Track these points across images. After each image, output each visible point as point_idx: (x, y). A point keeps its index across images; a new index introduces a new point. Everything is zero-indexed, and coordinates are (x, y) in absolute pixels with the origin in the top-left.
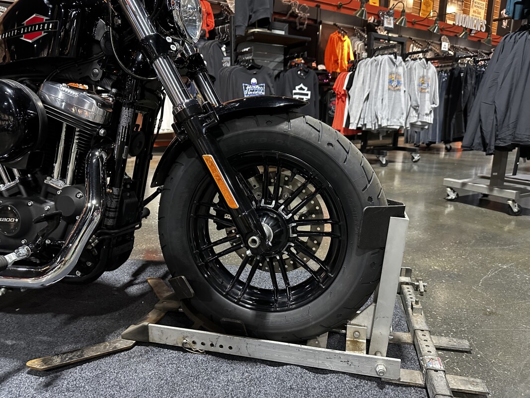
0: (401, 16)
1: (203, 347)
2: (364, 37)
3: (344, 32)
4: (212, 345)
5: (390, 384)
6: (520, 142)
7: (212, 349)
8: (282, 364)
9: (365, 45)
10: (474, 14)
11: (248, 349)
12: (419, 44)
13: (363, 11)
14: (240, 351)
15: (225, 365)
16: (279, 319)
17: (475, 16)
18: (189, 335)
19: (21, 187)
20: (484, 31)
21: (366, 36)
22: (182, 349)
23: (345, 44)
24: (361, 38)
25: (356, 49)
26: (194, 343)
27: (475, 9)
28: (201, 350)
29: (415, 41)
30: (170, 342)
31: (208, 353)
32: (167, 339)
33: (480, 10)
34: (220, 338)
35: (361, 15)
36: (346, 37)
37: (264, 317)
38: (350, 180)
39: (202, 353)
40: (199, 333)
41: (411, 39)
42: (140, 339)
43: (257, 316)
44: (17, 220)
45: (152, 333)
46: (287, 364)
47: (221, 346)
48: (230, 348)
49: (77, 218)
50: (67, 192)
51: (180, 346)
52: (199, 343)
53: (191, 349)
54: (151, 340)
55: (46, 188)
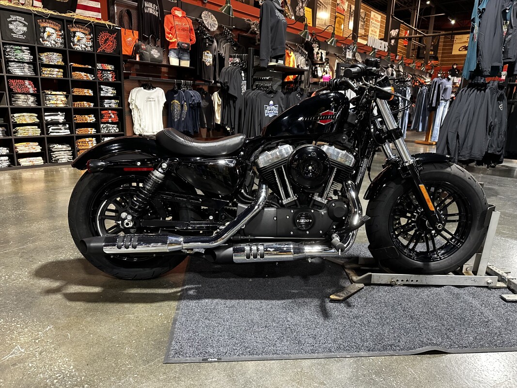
0: (332, 37)
1: (402, 283)
2: (305, 54)
3: (291, 48)
4: (407, 281)
5: (493, 288)
6: (475, 158)
7: (407, 283)
8: (443, 286)
9: (306, 60)
10: (372, 32)
11: (427, 281)
12: (342, 60)
13: (307, 32)
14: (422, 282)
15: (412, 289)
16: (436, 265)
17: (373, 35)
18: (395, 277)
19: (297, 202)
20: (386, 51)
21: (307, 53)
22: (391, 285)
23: (291, 58)
24: (302, 54)
25: (299, 64)
26: (398, 281)
27: (373, 28)
29: (339, 57)
31: (404, 285)
32: (382, 280)
33: (376, 30)
34: (412, 277)
35: (305, 35)
36: (292, 53)
37: (428, 265)
38: (478, 196)
39: (402, 286)
40: (401, 275)
41: (336, 55)
42: (367, 282)
43: (424, 265)
44: (311, 221)
45: (373, 278)
46: (445, 286)
47: (412, 281)
48: (417, 281)
49: (344, 218)
50: (338, 204)
51: (389, 283)
52: (400, 281)
53: (396, 284)
54: (372, 282)
55: (314, 202)
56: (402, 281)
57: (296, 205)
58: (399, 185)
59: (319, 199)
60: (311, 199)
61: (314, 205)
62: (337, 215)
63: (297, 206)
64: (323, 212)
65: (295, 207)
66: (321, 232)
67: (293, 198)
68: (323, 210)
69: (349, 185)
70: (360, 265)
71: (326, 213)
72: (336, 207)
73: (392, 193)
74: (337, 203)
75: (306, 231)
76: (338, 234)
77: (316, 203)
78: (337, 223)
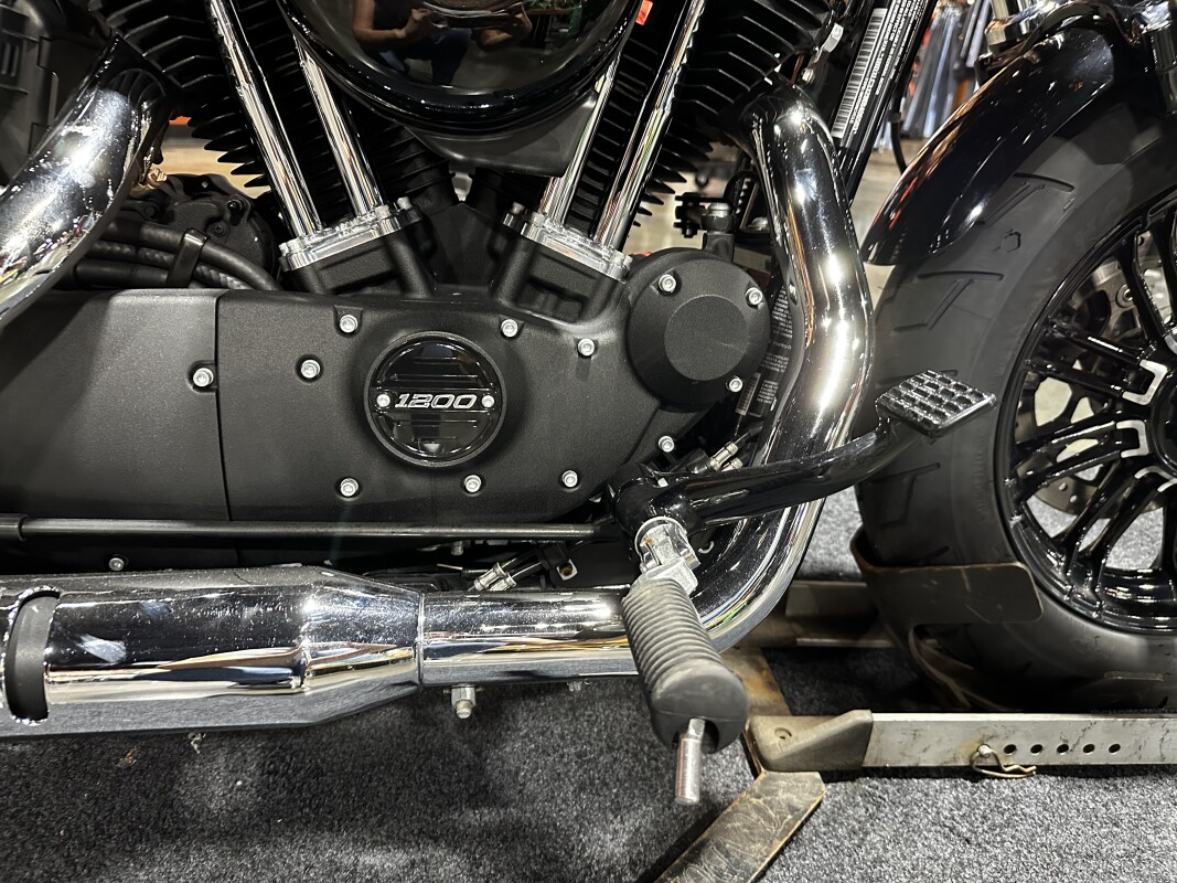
1: (1037, 759)
4: (1063, 748)
7: (1062, 759)
11: (1165, 745)
14: (1140, 752)
15: (1088, 795)
18: (1000, 731)
19: (403, 252)
26: (1010, 749)
28: (1026, 767)
30: (929, 760)
31: (1044, 770)
32: (925, 750)
34: (1095, 727)
39: (1029, 775)
40: (1035, 722)
42: (838, 762)
44: (488, 401)
45: (878, 741)
47: (1089, 748)
48: (1115, 748)
49: (736, 386)
50: (703, 283)
51: (962, 763)
52: (1024, 747)
53: (998, 768)
54: (869, 762)
55: (530, 263)
56: (1037, 749)
57: (395, 276)
58: (1116, 167)
59: (569, 244)
60: (514, 236)
61: (531, 285)
62: (689, 362)
63: (405, 286)
64: (591, 336)
65: (391, 291)
66: (571, 479)
67: (371, 220)
68: (598, 323)
69: (791, 139)
70: (793, 619)
71: (608, 347)
72: (686, 299)
73: (1061, 218)
74: (692, 271)
75: (461, 472)
76: (684, 518)
77: (542, 271)
78: (682, 419)
